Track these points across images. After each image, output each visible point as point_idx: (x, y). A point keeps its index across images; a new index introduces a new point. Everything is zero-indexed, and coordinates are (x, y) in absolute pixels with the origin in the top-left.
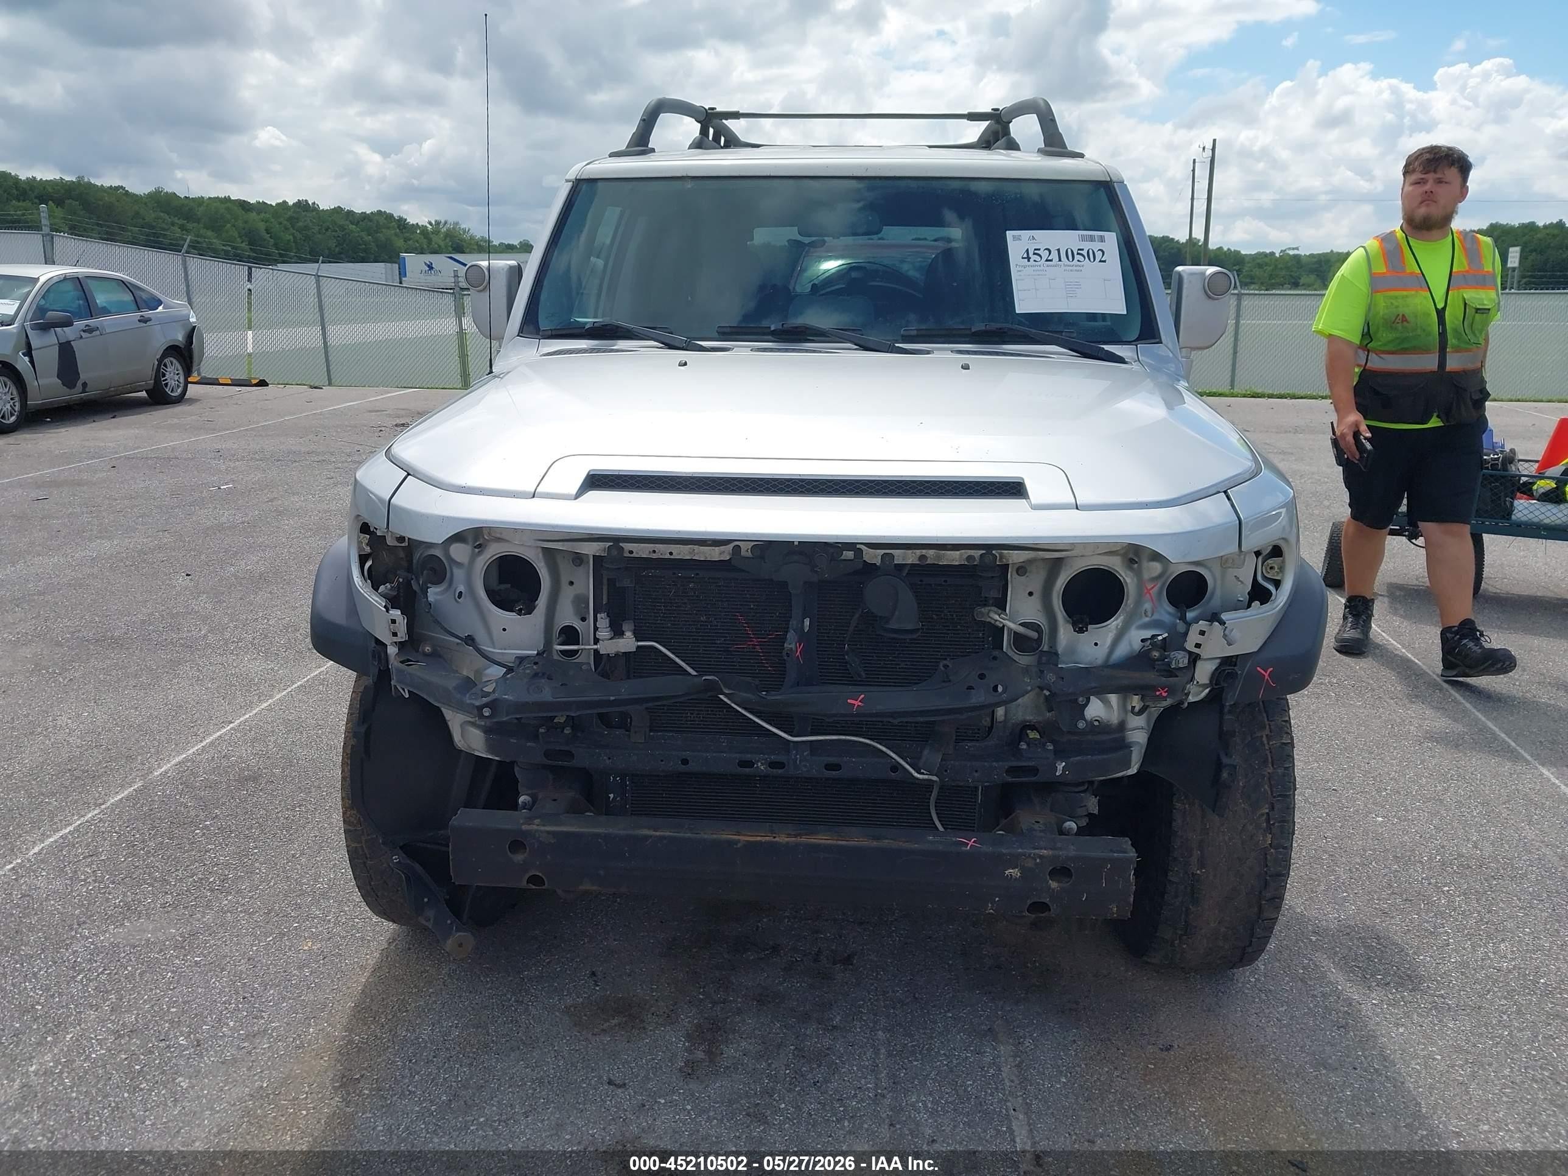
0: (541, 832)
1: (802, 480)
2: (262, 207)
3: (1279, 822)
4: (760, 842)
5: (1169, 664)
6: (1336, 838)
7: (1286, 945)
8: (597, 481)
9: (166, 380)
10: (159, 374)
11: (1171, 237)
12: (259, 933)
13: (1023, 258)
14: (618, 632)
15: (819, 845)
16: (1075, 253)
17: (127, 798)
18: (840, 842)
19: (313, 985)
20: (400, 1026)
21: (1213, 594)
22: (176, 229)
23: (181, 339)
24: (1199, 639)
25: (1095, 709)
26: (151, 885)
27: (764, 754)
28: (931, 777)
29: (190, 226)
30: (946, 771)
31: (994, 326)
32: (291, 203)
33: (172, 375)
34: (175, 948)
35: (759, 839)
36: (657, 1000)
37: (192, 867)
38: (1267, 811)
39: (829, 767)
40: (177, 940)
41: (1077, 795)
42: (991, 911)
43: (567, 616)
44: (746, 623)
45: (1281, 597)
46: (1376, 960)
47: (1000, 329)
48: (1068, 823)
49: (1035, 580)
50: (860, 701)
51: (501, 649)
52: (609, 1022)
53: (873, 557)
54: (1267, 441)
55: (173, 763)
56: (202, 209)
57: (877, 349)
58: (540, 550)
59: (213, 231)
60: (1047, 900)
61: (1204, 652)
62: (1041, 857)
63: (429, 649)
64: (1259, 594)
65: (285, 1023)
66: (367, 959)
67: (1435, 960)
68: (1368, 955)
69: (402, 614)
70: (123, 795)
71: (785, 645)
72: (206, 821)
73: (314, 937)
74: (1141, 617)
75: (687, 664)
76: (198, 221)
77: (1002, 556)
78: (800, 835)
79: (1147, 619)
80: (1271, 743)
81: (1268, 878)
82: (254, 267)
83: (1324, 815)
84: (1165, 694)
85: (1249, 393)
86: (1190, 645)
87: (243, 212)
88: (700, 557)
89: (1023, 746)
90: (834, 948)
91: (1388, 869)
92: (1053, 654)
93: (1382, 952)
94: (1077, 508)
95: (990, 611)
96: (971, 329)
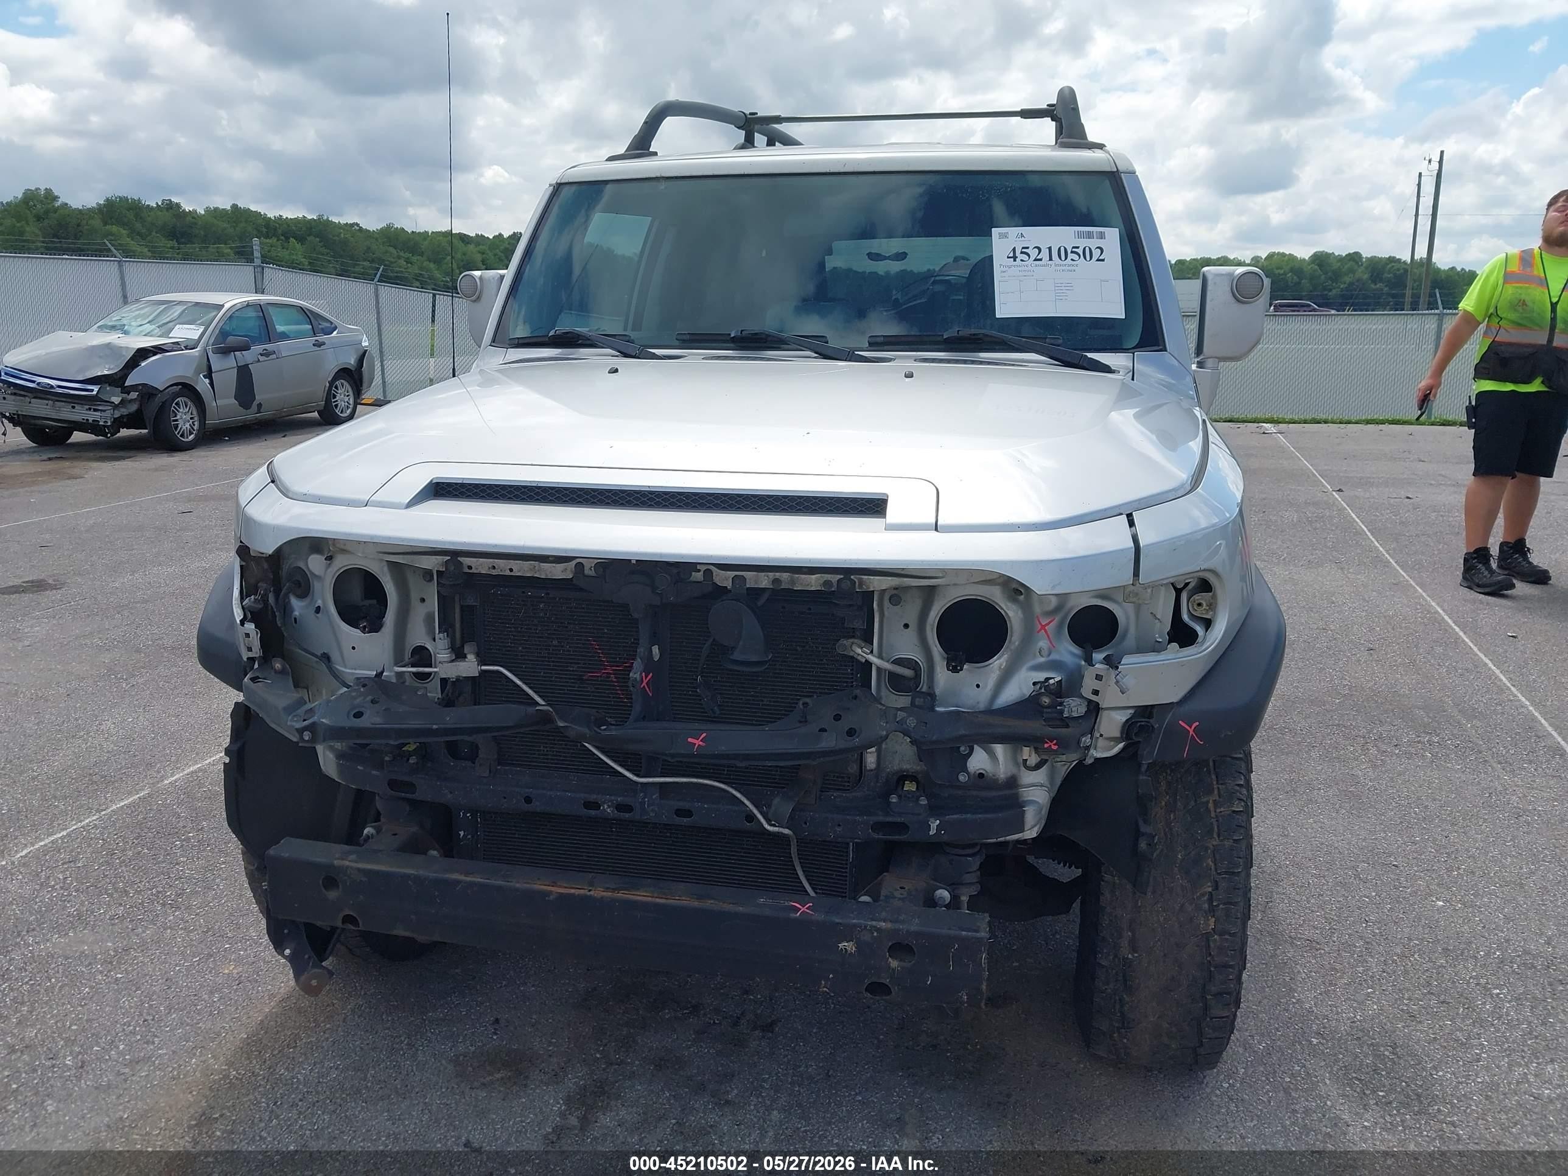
0: (352, 868)
1: (666, 493)
2: (480, 239)
3: (1224, 904)
4: (573, 895)
5: (1062, 712)
6: (1379, 922)
7: (1280, 1046)
8: (441, 490)
9: (337, 401)
10: (330, 396)
11: (1397, 257)
12: (188, 952)
13: (1008, 257)
14: (459, 655)
15: (636, 902)
16: (1069, 252)
17: (128, 806)
18: (658, 900)
19: (216, 1012)
20: (281, 1063)
21: (1126, 631)
22: (402, 262)
23: (352, 363)
24: (1097, 684)
25: (978, 761)
26: (110, 895)
27: (611, 795)
28: (781, 830)
29: (414, 259)
30: (806, 823)
31: (966, 332)
32: (506, 236)
33: (342, 396)
34: (105, 962)
35: (573, 891)
36: (550, 1056)
37: (156, 879)
38: (1210, 889)
39: (680, 813)
40: (109, 954)
41: (963, 858)
42: (825, 989)
43: (418, 636)
44: (600, 649)
45: (1213, 639)
46: (1384, 1073)
47: (974, 335)
48: (940, 891)
49: (910, 611)
50: (701, 741)
51: (352, 669)
52: (492, 1076)
53: (724, 579)
54: (1443, 473)
55: (186, 772)
56: (426, 243)
57: (836, 357)
58: (385, 563)
59: (434, 263)
60: (887, 981)
61: (1105, 701)
62: (878, 930)
63: (279, 666)
64: (1183, 635)
65: (172, 1051)
66: (281, 987)
67: (1457, 1078)
68: (1376, 1066)
69: (256, 627)
70: (126, 802)
71: (631, 675)
72: (190, 833)
73: (239, 961)
74: (1035, 657)
75: (534, 691)
76: (422, 254)
77: (861, 583)
78: (618, 889)
79: (1042, 660)
80: (1218, 810)
81: (1212, 969)
82: (438, 294)
83: (1374, 894)
84: (1055, 747)
85: (1438, 420)
86: (1086, 692)
87: (463, 245)
88: (540, 575)
89: (894, 799)
90: (759, 1012)
91: (1431, 964)
92: (931, 695)
93: (1394, 1063)
94: (936, 530)
95: (853, 643)
96: (943, 335)
